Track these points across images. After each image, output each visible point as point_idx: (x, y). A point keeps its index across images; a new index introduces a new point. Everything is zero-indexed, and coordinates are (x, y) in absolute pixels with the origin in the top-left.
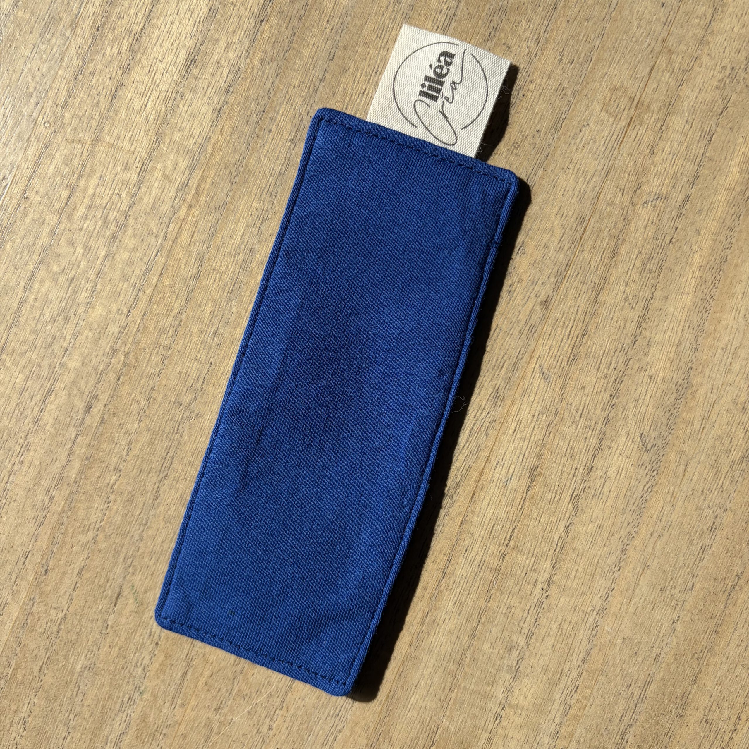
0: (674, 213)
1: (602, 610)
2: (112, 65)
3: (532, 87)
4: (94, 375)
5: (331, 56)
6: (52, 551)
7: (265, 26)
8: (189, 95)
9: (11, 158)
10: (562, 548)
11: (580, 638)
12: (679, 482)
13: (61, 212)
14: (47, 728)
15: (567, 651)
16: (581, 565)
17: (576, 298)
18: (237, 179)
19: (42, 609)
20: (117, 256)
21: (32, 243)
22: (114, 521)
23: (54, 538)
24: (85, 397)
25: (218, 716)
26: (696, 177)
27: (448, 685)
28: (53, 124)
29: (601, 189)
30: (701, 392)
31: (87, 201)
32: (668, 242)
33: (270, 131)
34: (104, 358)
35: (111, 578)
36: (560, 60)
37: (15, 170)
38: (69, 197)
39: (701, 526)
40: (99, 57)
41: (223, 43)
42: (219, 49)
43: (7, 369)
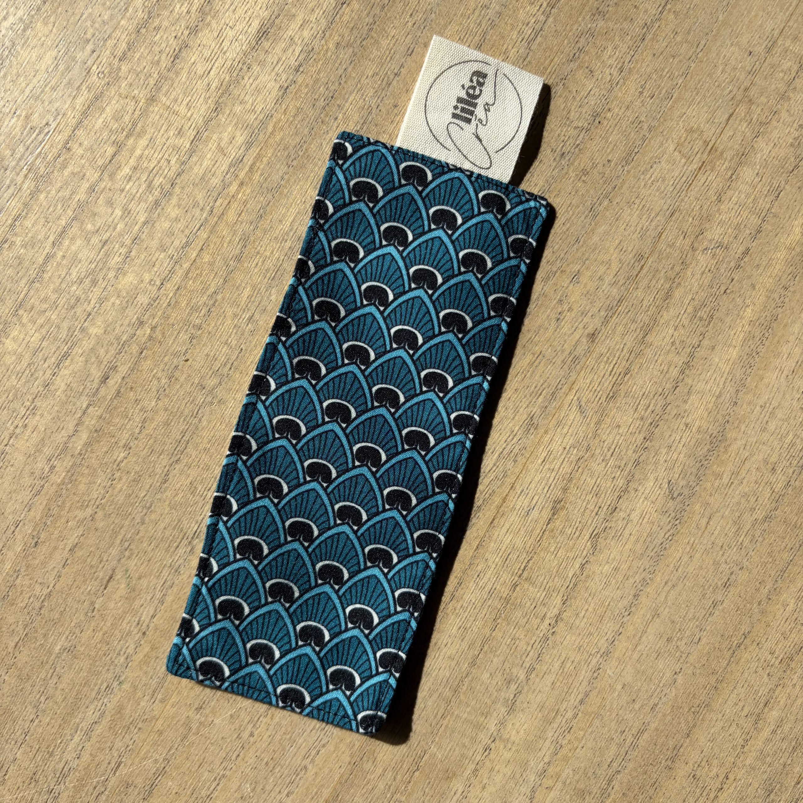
0: (732, 264)
1: (607, 654)
2: (178, 24)
3: (609, 115)
4: (116, 345)
5: (410, 51)
6: (45, 524)
7: (346, 10)
8: (256, 68)
9: (58, 104)
10: (575, 585)
11: (581, 678)
12: (700, 534)
13: (104, 169)
14: (15, 708)
15: (566, 690)
16: (592, 605)
17: (623, 335)
18: (295, 163)
19: (27, 582)
20: (157, 224)
21: (68, 197)
22: (115, 500)
23: (49, 510)
24: (103, 366)
25: (198, 716)
26: (759, 232)
27: (442, 711)
28: (107, 75)
29: (664, 229)
30: (734, 447)
31: (132, 162)
32: (722, 292)
33: (336, 118)
34: (129, 329)
35: (105, 559)
36: (641, 93)
37: (60, 117)
38: (115, 155)
39: (716, 581)
40: (166, 13)
41: (299, 20)
42: (295, 25)
43: (23, 325)
